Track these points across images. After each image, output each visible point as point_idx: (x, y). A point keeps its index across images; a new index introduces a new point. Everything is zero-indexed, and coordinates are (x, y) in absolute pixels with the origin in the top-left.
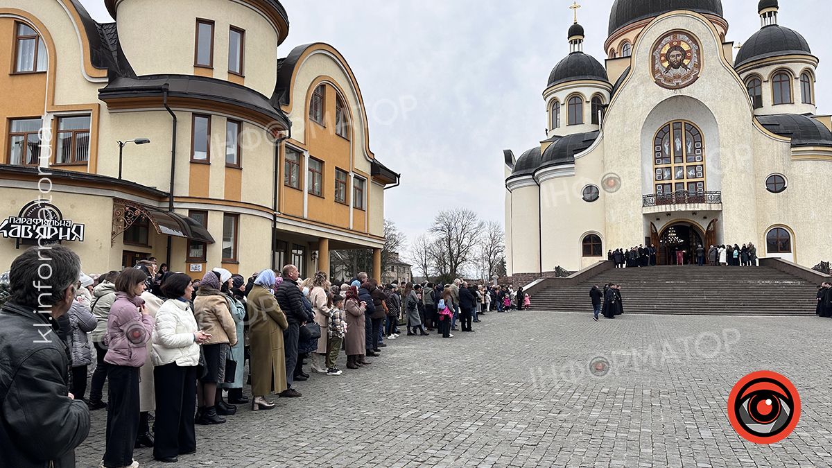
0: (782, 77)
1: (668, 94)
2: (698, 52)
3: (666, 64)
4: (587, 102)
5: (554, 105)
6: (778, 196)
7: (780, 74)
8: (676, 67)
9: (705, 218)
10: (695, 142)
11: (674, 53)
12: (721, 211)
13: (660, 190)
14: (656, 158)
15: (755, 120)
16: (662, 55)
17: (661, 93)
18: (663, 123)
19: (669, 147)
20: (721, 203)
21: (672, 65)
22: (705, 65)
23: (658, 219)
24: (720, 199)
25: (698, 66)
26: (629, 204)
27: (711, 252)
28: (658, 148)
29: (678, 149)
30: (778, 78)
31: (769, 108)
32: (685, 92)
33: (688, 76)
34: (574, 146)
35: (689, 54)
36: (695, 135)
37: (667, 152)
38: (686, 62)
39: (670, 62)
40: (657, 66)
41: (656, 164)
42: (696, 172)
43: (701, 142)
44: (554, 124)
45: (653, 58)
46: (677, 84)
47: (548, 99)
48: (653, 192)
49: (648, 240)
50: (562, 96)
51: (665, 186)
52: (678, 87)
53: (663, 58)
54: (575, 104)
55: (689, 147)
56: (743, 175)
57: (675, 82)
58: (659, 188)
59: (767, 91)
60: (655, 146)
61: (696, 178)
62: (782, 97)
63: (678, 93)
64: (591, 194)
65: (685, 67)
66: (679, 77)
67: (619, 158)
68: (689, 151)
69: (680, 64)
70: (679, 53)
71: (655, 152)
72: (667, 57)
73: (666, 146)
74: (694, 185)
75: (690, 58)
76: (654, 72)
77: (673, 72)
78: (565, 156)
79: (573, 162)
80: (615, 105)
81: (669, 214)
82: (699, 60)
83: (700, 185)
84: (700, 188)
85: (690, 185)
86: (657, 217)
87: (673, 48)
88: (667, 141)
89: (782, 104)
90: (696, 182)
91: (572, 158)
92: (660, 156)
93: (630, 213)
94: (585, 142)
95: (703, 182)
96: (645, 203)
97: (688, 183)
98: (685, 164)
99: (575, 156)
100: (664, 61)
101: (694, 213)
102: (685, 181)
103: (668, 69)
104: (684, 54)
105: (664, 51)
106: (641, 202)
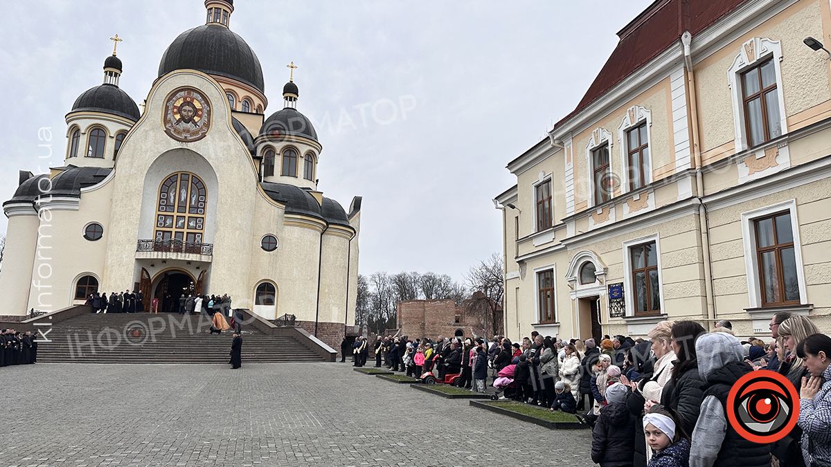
0: (290, 152)
1: (175, 145)
2: (209, 113)
3: (178, 117)
4: (110, 137)
5: (75, 132)
6: (270, 254)
7: (290, 151)
8: (187, 122)
9: (198, 268)
10: (199, 195)
11: (187, 108)
12: (211, 263)
13: (160, 237)
14: (160, 205)
15: (259, 185)
16: (175, 107)
17: (169, 143)
18: (171, 172)
19: (175, 196)
20: (212, 255)
21: (183, 118)
22: (214, 125)
23: (153, 266)
24: (212, 251)
25: (208, 125)
26: (125, 247)
27: (188, 301)
28: (164, 196)
29: (183, 199)
30: (287, 154)
31: (278, 178)
32: (191, 146)
33: (197, 133)
34: (83, 178)
35: (200, 113)
36: (200, 188)
37: (172, 201)
38: (196, 119)
39: (181, 116)
40: (169, 116)
41: (159, 211)
42: (196, 224)
43: (205, 196)
44: (73, 152)
45: (167, 108)
46: (186, 137)
47: (70, 124)
48: (151, 237)
49: (137, 286)
50: (84, 125)
51: (166, 234)
52: (186, 141)
53: (175, 110)
54: (98, 136)
55: (194, 199)
56: (238, 232)
57: (184, 135)
58: (160, 234)
59: (278, 162)
60: (161, 192)
61: (196, 229)
62: (290, 171)
63: (184, 146)
64: (94, 232)
65: (195, 124)
66: (188, 131)
67: (122, 199)
68: (193, 203)
69: (190, 120)
70: (191, 109)
71: (161, 199)
72: (180, 110)
73: (172, 195)
74: (193, 235)
75: (200, 116)
76: (166, 121)
77: (183, 125)
78: (70, 188)
79: (79, 196)
80: (127, 145)
81: (164, 261)
82: (209, 121)
83: (198, 236)
84: (198, 239)
85: (189, 235)
86: (152, 263)
87: (186, 103)
88: (174, 190)
89: (289, 176)
90: (195, 234)
91: (77, 191)
92: (164, 204)
93: (124, 256)
94: (97, 177)
95: (202, 234)
96: (140, 248)
97: (187, 233)
98: (187, 215)
99: (82, 189)
100: (176, 113)
101: (189, 262)
102: (185, 230)
103: (178, 122)
104: (196, 111)
105: (178, 104)
106: (135, 246)
